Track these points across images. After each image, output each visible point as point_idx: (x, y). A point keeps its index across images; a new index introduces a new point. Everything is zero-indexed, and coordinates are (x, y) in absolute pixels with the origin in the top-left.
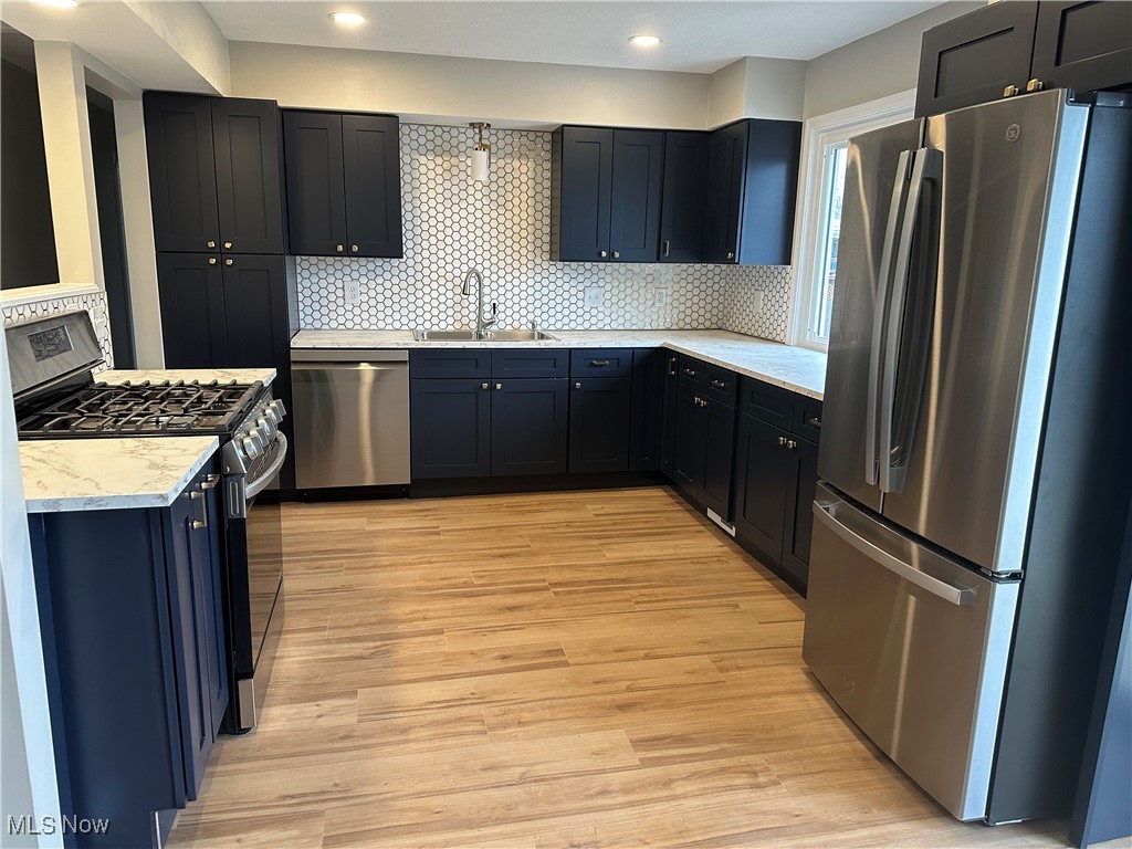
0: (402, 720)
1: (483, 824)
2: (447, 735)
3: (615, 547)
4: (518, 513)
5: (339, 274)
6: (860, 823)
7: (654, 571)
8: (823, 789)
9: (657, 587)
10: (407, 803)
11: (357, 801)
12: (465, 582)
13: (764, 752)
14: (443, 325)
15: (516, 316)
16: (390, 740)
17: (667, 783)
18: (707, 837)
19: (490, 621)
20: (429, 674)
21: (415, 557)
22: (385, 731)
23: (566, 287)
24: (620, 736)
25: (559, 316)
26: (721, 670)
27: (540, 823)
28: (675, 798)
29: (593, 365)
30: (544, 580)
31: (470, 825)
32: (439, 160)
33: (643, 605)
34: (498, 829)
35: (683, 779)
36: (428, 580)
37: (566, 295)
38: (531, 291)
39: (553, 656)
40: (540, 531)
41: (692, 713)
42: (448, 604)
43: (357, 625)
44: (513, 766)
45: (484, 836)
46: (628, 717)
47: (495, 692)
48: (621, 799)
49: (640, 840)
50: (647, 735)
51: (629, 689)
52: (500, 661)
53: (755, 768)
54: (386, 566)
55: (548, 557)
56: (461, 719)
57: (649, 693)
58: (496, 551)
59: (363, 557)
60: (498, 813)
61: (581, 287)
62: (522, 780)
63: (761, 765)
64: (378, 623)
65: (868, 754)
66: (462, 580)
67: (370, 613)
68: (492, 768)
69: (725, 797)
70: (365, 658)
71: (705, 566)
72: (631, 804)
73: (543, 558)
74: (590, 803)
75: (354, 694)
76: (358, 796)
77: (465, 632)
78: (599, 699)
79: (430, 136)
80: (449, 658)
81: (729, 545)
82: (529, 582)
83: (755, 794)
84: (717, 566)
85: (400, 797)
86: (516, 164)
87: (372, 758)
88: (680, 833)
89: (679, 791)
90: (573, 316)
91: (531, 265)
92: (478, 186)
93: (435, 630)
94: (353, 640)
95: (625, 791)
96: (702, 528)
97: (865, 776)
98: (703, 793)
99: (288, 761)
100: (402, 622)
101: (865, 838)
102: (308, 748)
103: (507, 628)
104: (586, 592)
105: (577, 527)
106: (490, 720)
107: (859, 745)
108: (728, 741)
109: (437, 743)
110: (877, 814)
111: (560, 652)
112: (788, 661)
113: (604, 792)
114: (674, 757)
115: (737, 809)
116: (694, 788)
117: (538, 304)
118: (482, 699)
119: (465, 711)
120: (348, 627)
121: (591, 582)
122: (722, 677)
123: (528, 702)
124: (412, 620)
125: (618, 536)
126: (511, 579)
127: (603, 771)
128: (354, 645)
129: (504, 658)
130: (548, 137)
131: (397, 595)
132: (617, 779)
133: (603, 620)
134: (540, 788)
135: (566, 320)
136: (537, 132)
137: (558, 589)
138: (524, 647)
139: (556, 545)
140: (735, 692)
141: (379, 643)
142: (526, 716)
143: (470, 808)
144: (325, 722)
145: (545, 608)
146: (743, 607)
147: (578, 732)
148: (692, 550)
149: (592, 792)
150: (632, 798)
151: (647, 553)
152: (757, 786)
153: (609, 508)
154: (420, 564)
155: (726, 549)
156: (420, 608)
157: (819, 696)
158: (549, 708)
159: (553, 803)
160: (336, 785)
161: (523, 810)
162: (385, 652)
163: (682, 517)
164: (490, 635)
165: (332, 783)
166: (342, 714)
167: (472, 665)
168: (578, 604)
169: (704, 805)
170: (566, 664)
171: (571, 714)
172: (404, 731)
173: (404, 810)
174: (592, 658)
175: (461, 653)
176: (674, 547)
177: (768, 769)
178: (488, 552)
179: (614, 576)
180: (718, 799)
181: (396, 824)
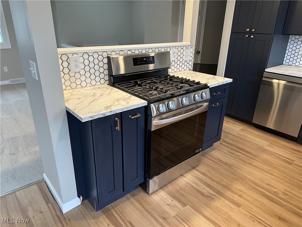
12: (275, 192)
21: (268, 168)
36: (262, 181)
42: (257, 196)
43: (216, 182)
54: (253, 166)
59: (250, 157)
64: (224, 186)
66: (275, 190)
67: (226, 180)
70: (203, 196)
93: (238, 204)
94: (209, 186)
100: (232, 191)
120: (213, 180)
128: (207, 188)
131: (242, 179)
141: (214, 193)
144: (167, 208)
164: (255, 223)
166: (173, 210)
175: (235, 221)
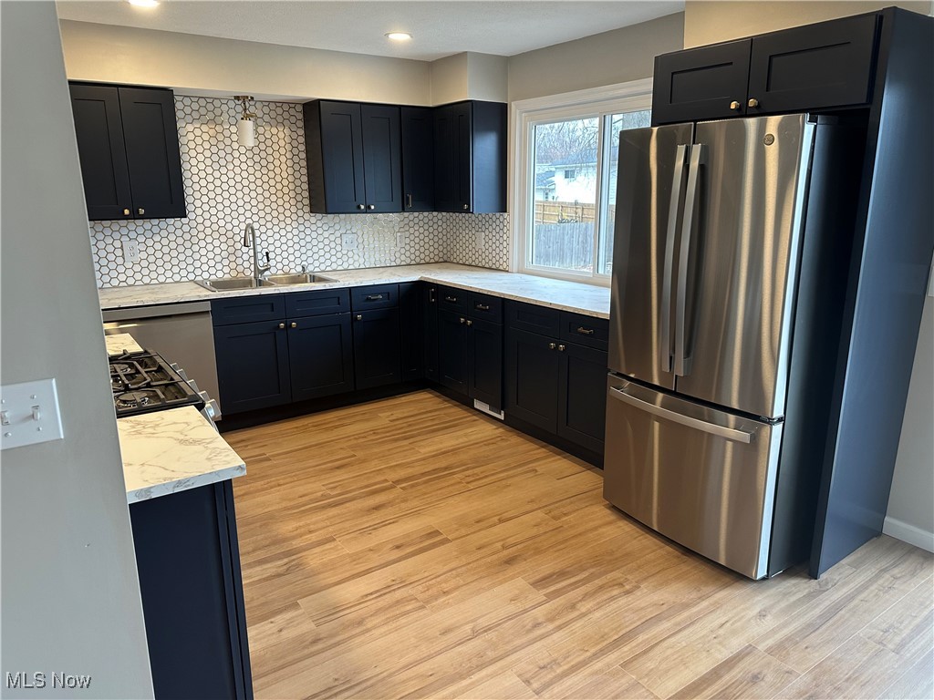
0: (352, 615)
1: (470, 673)
2: (397, 617)
3: (422, 443)
4: (327, 429)
5: (117, 235)
6: (700, 598)
7: (463, 457)
8: (665, 583)
9: (474, 468)
10: (404, 676)
11: (364, 686)
12: (322, 495)
13: (618, 568)
14: (220, 274)
15: (286, 262)
16: (354, 633)
17: (573, 607)
18: (621, 634)
19: (367, 521)
20: (347, 574)
21: (262, 482)
22: (346, 627)
23: (326, 234)
24: (520, 583)
25: (322, 260)
26: (555, 518)
27: (509, 660)
28: (583, 615)
29: (368, 299)
30: (386, 481)
31: (461, 677)
32: (205, 128)
33: (474, 483)
34: (484, 672)
35: (580, 601)
36: (290, 500)
37: (326, 242)
38: (296, 239)
39: (433, 538)
40: (355, 442)
41: (557, 554)
44: (462, 625)
45: (477, 681)
46: (518, 567)
47: (409, 575)
48: (551, 626)
49: (581, 650)
50: (538, 577)
51: (504, 548)
52: (396, 551)
53: (619, 581)
54: (243, 495)
55: (376, 462)
56: (398, 602)
57: (519, 547)
58: (329, 465)
60: (475, 662)
61: (338, 234)
62: (475, 634)
63: (622, 577)
64: (273, 544)
65: (677, 553)
66: (319, 494)
67: (260, 537)
68: (445, 632)
69: (614, 605)
70: (283, 575)
71: (495, 446)
72: (559, 628)
73: (373, 463)
74: (532, 636)
75: (295, 606)
76: (360, 683)
77: (352, 535)
78: (489, 559)
79: (195, 106)
80: (355, 558)
81: (501, 427)
82: (375, 484)
83: (630, 598)
84: (504, 444)
85: (394, 673)
86: (274, 131)
87: (350, 650)
88: (602, 637)
89: (584, 610)
90: (334, 259)
91: (294, 217)
92: (243, 150)
93: (326, 539)
95: (551, 620)
96: (475, 418)
97: (684, 568)
98: (599, 606)
99: (281, 672)
100: (294, 538)
101: (708, 607)
102: (290, 658)
103: (384, 524)
104: (425, 482)
105: (382, 433)
106: (421, 597)
107: (668, 548)
108: (592, 567)
109: (393, 625)
110: (706, 590)
111: (437, 533)
112: (591, 503)
113: (537, 625)
114: (564, 587)
115: (626, 611)
116: (591, 604)
117: (303, 250)
118: (403, 583)
119: (398, 595)
121: (424, 474)
122: (557, 523)
123: (439, 576)
124: (301, 535)
125: (419, 435)
126: (359, 485)
127: (525, 611)
128: (265, 566)
129: (398, 547)
130: (300, 108)
131: (271, 518)
132: (539, 613)
133: (451, 501)
134: (492, 635)
135: (328, 263)
136: (291, 104)
137: (403, 485)
138: (408, 535)
139: (376, 450)
140: (573, 532)
141: (286, 560)
142: (446, 587)
143: (452, 665)
144: (289, 634)
145: (402, 502)
146: (540, 472)
147: (490, 588)
148: (479, 436)
149: (528, 627)
150: (557, 623)
151: (450, 444)
152: (628, 592)
153: (398, 414)
154: (272, 488)
155: (501, 430)
156: (301, 524)
157: (626, 522)
158: (458, 576)
159: (508, 642)
160: (336, 680)
161: (491, 654)
162: (298, 565)
163: (455, 411)
164: (374, 533)
165: (331, 680)
166: (298, 624)
167: (376, 560)
168: (425, 494)
169: (604, 614)
170: (446, 541)
171: (476, 577)
172: (360, 623)
173: (404, 682)
174: (463, 531)
175: (362, 552)
176: (466, 435)
177: (627, 580)
178: (323, 467)
179: (437, 466)
180: (611, 608)
181: (407, 693)
